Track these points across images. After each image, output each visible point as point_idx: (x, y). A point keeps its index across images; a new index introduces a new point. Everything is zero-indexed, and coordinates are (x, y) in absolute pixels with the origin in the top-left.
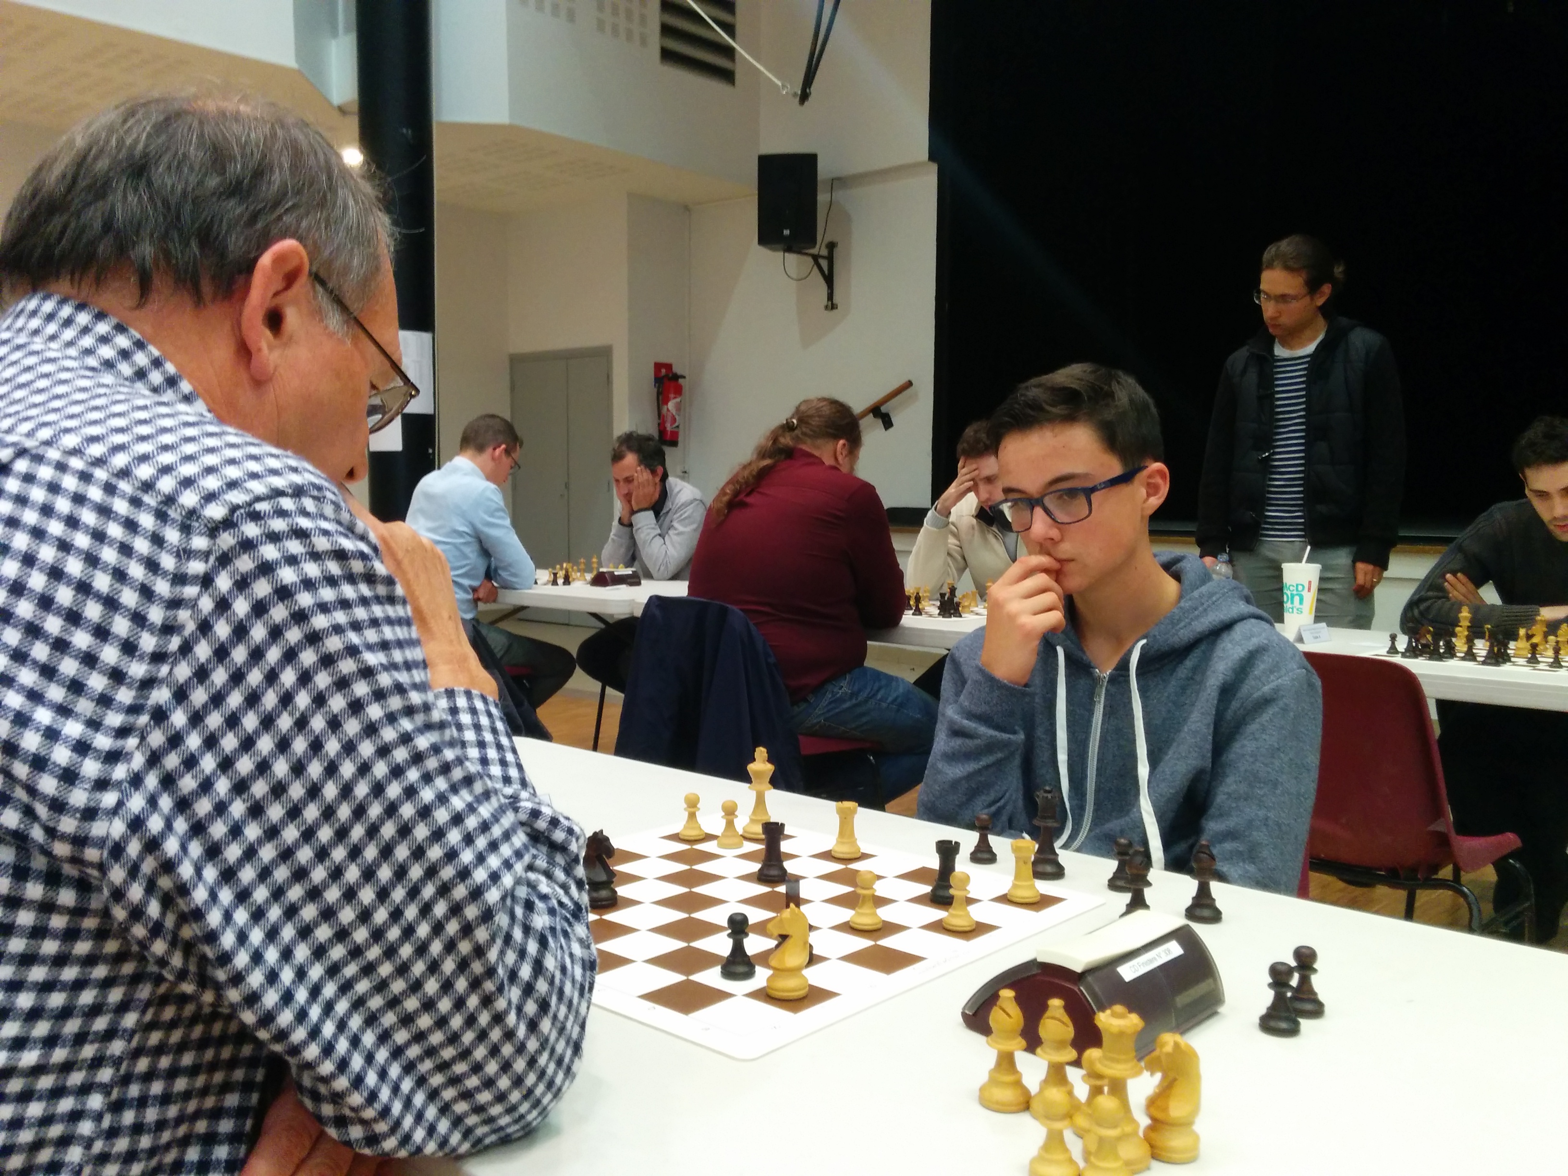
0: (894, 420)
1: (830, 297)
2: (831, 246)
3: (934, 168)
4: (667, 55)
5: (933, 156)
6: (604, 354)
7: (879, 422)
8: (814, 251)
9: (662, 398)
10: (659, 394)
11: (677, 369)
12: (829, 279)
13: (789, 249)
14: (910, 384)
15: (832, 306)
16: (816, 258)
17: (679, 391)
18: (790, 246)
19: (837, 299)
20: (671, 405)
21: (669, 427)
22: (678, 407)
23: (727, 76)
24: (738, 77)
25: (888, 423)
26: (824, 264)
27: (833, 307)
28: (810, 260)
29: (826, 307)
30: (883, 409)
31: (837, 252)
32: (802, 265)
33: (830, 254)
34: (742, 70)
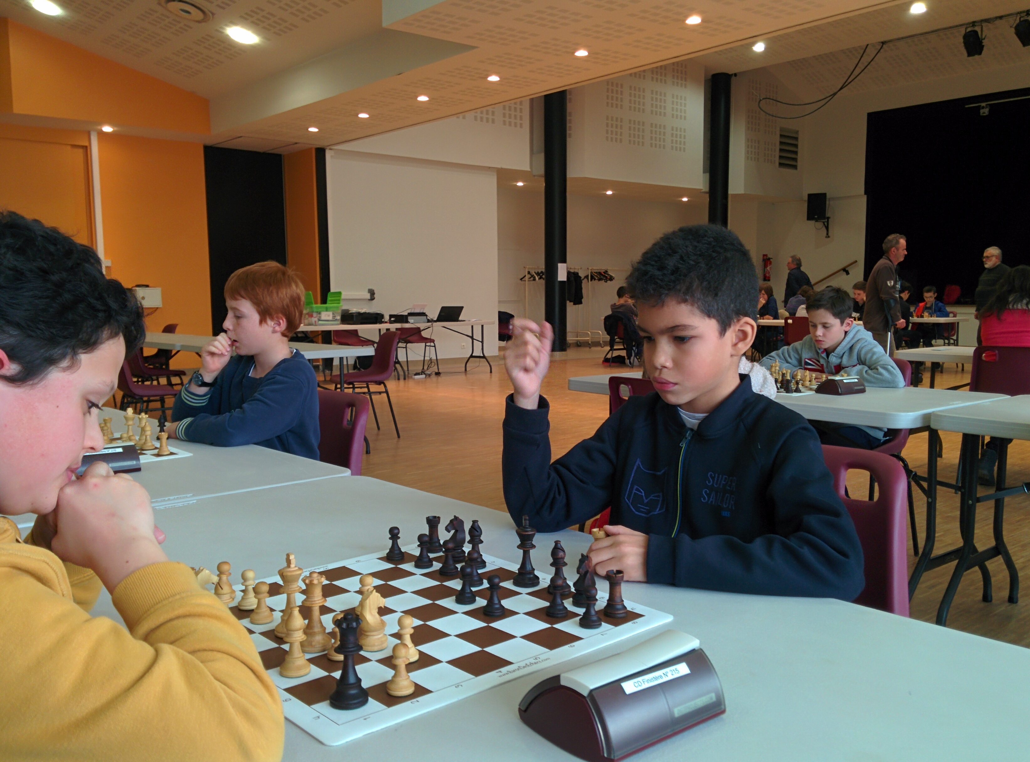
0: (850, 272)
1: (827, 234)
2: (828, 218)
3: (866, 196)
4: (781, 165)
7: (845, 273)
8: (824, 221)
9: (765, 266)
10: (765, 264)
11: (769, 256)
12: (827, 228)
13: (817, 221)
14: (856, 261)
16: (824, 223)
17: (771, 263)
19: (830, 234)
20: (768, 268)
22: (770, 269)
23: (795, 167)
24: (798, 167)
25: (847, 273)
26: (826, 223)
27: (829, 237)
28: (822, 223)
29: (826, 237)
30: (847, 269)
31: (830, 220)
32: (820, 225)
33: (828, 221)
34: (799, 164)
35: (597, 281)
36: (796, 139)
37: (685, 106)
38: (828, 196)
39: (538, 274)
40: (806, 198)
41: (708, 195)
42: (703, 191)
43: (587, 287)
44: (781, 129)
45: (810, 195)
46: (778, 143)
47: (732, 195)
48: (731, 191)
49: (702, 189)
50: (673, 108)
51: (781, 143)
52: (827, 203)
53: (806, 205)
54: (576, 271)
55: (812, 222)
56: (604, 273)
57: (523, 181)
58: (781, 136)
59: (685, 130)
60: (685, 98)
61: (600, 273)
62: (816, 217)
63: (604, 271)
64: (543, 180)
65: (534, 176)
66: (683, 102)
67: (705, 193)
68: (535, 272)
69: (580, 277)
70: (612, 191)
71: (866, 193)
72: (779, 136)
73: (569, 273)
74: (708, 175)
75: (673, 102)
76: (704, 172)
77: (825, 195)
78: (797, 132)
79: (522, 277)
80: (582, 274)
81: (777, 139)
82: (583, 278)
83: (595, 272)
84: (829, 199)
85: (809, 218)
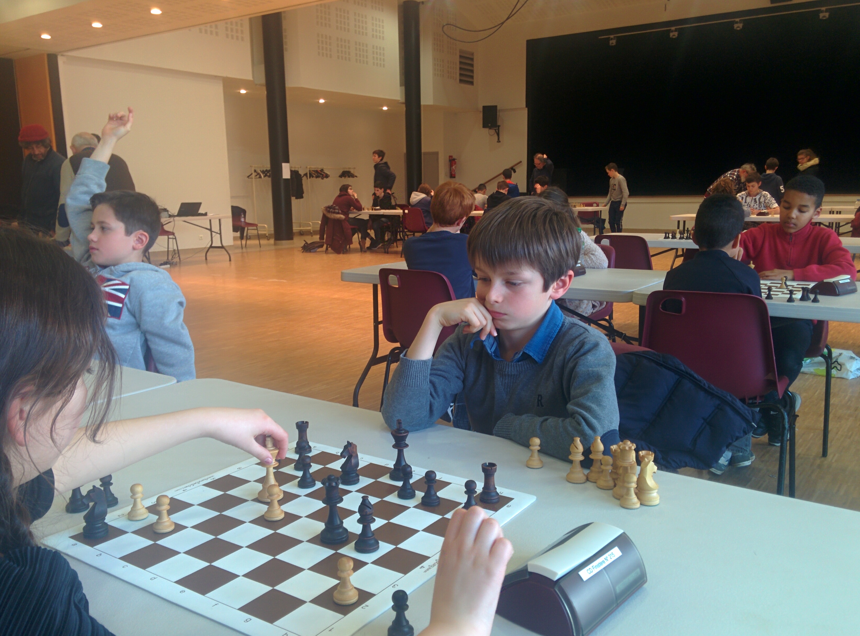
0: (516, 171)
1: (499, 139)
2: (499, 126)
3: (527, 109)
4: (461, 81)
5: (526, 107)
6: (436, 154)
8: (495, 128)
9: (451, 166)
10: (451, 164)
11: (454, 157)
12: (498, 135)
14: (521, 162)
15: (499, 141)
16: (495, 130)
17: (455, 163)
18: (490, 128)
19: (500, 140)
20: (454, 167)
21: (453, 173)
22: (455, 167)
23: (472, 83)
24: (475, 83)
26: (497, 131)
28: (494, 131)
29: (497, 142)
30: (514, 168)
31: (500, 128)
32: (492, 131)
33: (499, 128)
34: (475, 81)
35: (314, 179)
36: (472, 59)
37: (383, 28)
38: (498, 108)
39: (263, 172)
40: (481, 110)
41: (404, 106)
42: (400, 102)
43: (307, 183)
44: (461, 51)
45: (484, 107)
46: (458, 63)
47: (424, 106)
48: (423, 103)
49: (400, 100)
50: (373, 30)
51: (461, 63)
52: (498, 113)
53: (481, 115)
54: (296, 169)
55: (486, 130)
56: (320, 171)
57: (245, 89)
58: (461, 57)
59: (383, 49)
60: (383, 21)
61: (317, 171)
62: (490, 125)
63: (320, 169)
64: (264, 88)
65: (256, 85)
66: (381, 24)
67: (403, 103)
68: (260, 171)
69: (300, 175)
70: (324, 99)
71: (527, 106)
72: (458, 57)
73: (291, 171)
74: (403, 88)
75: (373, 24)
76: (401, 85)
77: (496, 106)
78: (473, 54)
79: (249, 174)
80: (302, 172)
81: (457, 60)
82: (302, 175)
83: (313, 171)
84: (499, 110)
85: (484, 126)
